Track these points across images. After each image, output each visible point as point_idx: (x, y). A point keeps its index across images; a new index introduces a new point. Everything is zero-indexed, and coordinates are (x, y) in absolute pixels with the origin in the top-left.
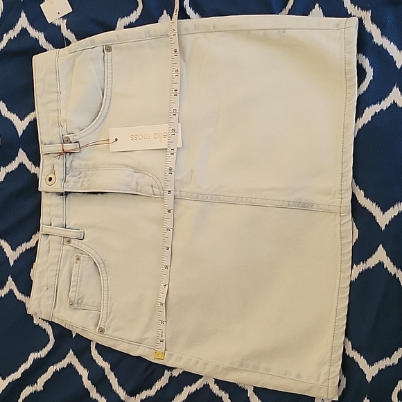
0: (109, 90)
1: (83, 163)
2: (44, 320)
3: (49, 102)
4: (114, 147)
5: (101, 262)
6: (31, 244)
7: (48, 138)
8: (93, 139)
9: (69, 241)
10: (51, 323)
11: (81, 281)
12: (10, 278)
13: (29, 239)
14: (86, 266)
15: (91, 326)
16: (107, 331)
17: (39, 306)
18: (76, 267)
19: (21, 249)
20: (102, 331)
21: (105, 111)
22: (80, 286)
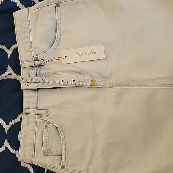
0: (59, 29)
1: (47, 71)
2: (27, 163)
3: (25, 38)
4: (64, 61)
5: (60, 127)
6: (18, 120)
7: (25, 58)
8: (51, 57)
9: (40, 117)
10: (32, 165)
11: (49, 139)
12: (6, 141)
13: (16, 117)
14: (51, 130)
15: (57, 165)
16: (67, 167)
17: (25, 155)
18: (45, 131)
19: (11, 123)
20: (63, 167)
21: (58, 41)
22: (48, 142)
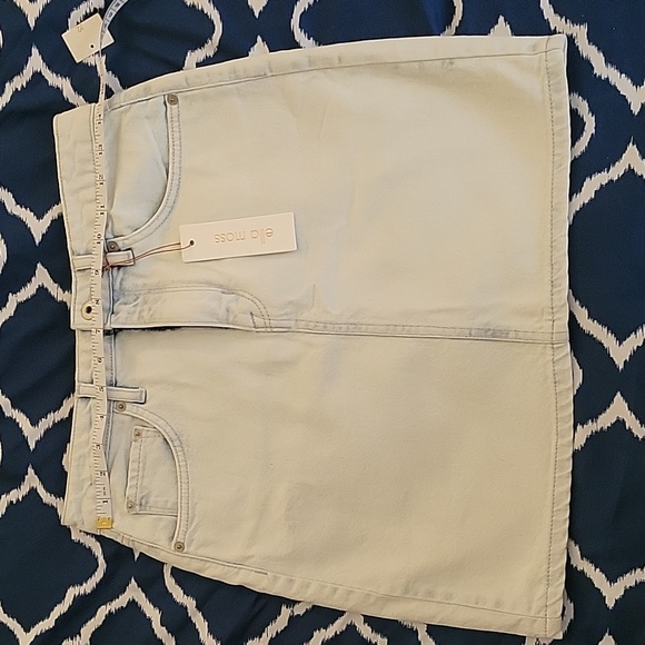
0: (177, 165)
1: (140, 282)
2: (87, 534)
3: (82, 188)
4: (188, 255)
5: (175, 437)
6: (62, 413)
7: (82, 244)
8: (155, 243)
9: (122, 407)
10: (99, 538)
11: (144, 470)
12: (31, 471)
13: (57, 407)
14: (150, 446)
15: (162, 541)
16: (189, 545)
17: (80, 512)
18: (135, 448)
19: (46, 423)
20: (180, 547)
21: (172, 198)
22: (143, 477)
